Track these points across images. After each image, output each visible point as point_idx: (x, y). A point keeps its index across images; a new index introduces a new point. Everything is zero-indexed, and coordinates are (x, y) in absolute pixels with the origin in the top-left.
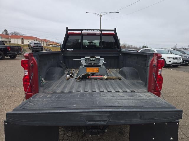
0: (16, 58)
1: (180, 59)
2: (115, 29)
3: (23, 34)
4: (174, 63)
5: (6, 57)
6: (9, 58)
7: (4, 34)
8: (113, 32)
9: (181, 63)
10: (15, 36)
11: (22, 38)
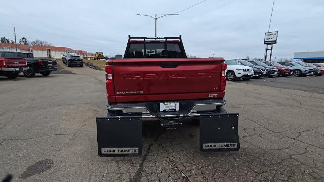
0: (50, 75)
1: (250, 70)
2: (180, 36)
3: (50, 44)
4: (244, 76)
5: (37, 75)
6: (41, 75)
7: (23, 44)
8: (179, 40)
9: (251, 75)
10: (39, 46)
11: (49, 50)
